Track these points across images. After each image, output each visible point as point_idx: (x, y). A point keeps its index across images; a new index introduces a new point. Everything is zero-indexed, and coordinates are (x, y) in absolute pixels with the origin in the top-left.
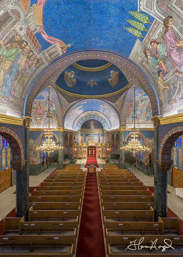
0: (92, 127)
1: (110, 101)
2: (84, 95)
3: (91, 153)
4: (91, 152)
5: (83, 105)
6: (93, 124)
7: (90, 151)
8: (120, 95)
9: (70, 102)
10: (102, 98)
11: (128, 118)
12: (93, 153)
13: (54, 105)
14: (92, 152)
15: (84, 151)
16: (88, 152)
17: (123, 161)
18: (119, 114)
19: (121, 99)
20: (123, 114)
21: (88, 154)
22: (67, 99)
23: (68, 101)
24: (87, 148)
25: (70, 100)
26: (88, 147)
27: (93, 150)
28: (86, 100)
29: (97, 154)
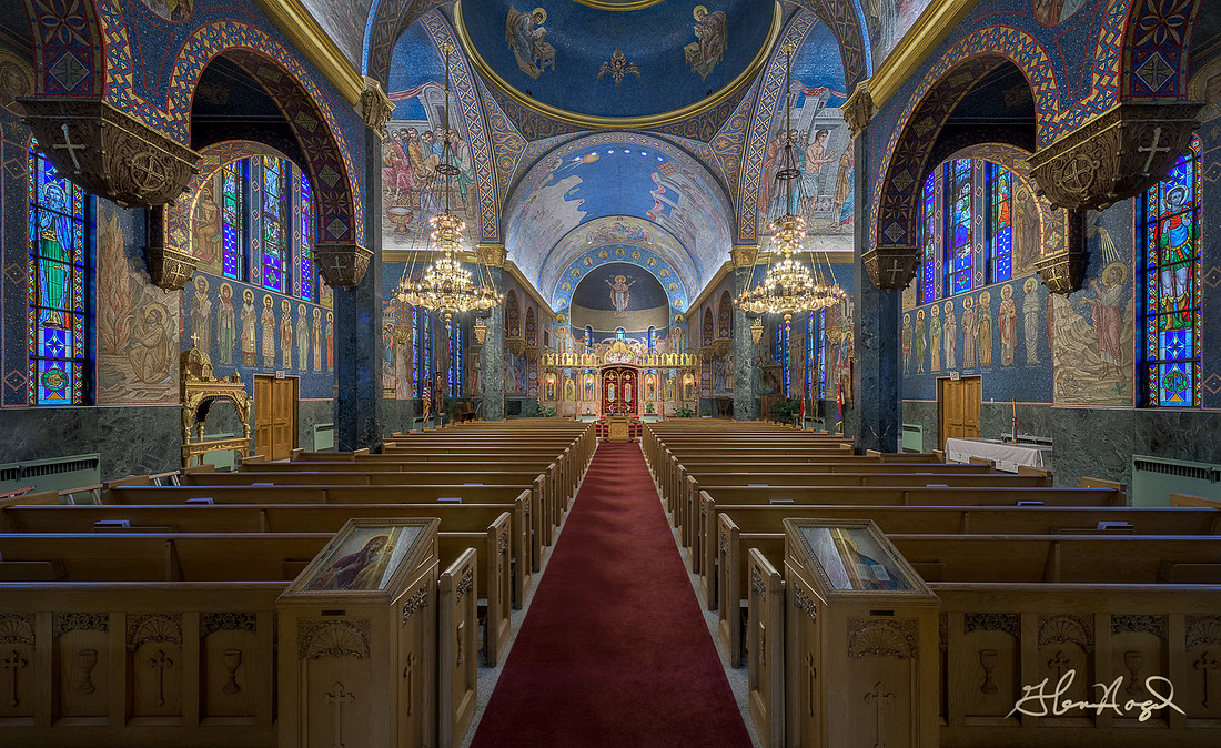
0: (621, 301)
1: (694, 138)
2: (584, 113)
3: (616, 396)
4: (616, 390)
5: (584, 171)
6: (625, 288)
7: (612, 387)
8: (732, 103)
9: (531, 137)
10: (661, 129)
11: (767, 212)
12: (623, 396)
13: (466, 151)
14: (620, 393)
15: (589, 387)
16: (605, 392)
17: (747, 388)
18: (728, 192)
19: (736, 123)
20: (746, 195)
21: (605, 402)
22: (518, 121)
23: (524, 133)
24: (599, 375)
25: (528, 129)
26: (603, 372)
27: (624, 381)
28: (593, 139)
29: (640, 401)
